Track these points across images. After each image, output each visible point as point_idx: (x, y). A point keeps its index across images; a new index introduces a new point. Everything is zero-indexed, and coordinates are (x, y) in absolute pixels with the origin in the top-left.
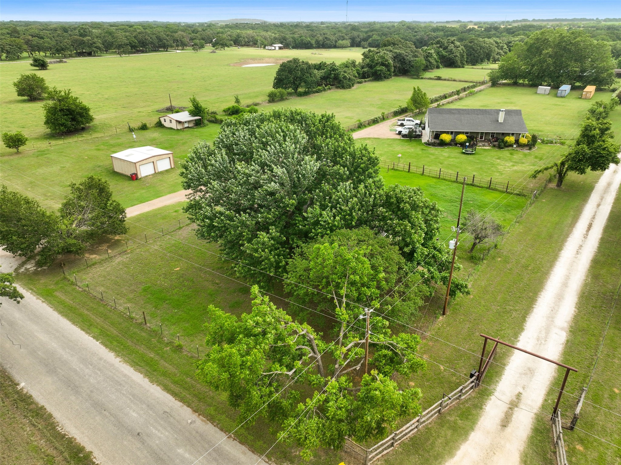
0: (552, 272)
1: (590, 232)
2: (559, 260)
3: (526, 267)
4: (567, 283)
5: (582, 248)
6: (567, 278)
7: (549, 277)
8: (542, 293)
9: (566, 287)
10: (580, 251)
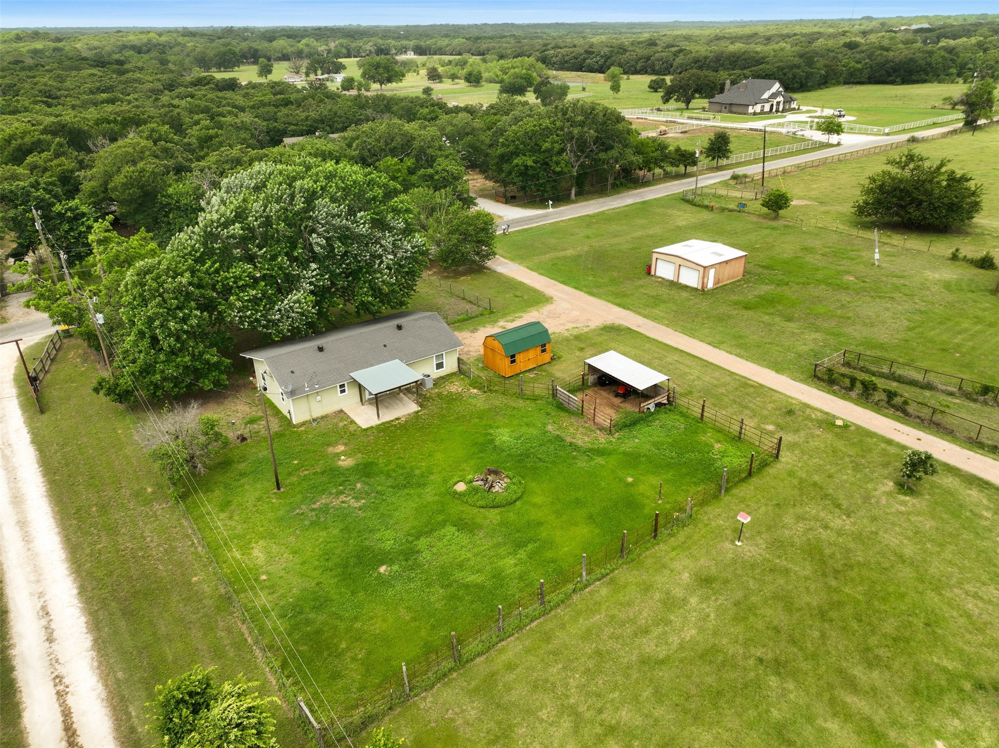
0: (56, 530)
1: (59, 726)
2: (66, 565)
3: (103, 509)
4: (21, 528)
5: (43, 635)
6: (27, 539)
7: (54, 518)
8: (44, 489)
9: (19, 522)
10: (44, 622)
